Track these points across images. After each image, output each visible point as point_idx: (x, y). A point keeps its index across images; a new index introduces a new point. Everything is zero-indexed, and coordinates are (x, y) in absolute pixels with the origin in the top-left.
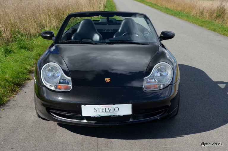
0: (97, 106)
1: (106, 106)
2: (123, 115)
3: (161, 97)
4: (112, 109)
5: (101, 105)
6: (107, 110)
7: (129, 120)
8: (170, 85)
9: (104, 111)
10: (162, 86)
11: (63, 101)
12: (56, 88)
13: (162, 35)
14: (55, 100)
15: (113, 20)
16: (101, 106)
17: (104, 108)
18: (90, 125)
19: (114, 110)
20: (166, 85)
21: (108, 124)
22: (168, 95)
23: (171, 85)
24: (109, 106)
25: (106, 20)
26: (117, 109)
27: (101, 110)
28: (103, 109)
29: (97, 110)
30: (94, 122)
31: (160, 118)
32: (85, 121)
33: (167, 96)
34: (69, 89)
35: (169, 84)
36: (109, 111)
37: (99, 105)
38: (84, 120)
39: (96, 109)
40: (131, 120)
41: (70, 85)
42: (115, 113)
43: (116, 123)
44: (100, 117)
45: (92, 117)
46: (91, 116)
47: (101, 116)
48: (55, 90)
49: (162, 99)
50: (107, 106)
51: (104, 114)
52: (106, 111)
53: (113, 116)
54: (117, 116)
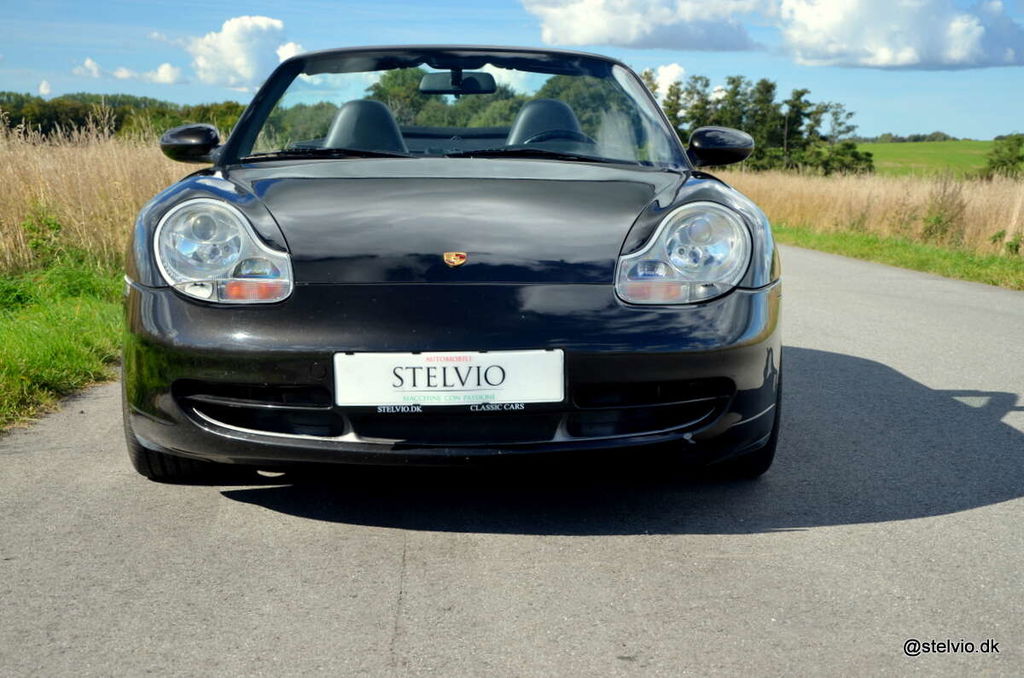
0: (406, 359)
1: (447, 359)
2: (526, 405)
3: (695, 340)
4: (474, 373)
5: (425, 355)
6: (452, 377)
7: (552, 437)
8: (737, 291)
9: (438, 381)
10: (701, 290)
11: (252, 348)
12: (220, 293)
13: (696, 144)
14: (217, 345)
15: (478, 78)
16: (425, 359)
17: (440, 366)
18: (371, 456)
19: (483, 377)
20: (720, 290)
21: (454, 452)
22: (730, 338)
23: (741, 291)
24: (459, 359)
25: (450, 80)
26: (495, 376)
27: (422, 376)
28: (432, 372)
29: (407, 376)
30: (392, 442)
31: (692, 438)
32: (350, 437)
33: (723, 339)
34: (280, 295)
35: (734, 283)
36: (458, 385)
37: (416, 352)
38: (347, 433)
39: (398, 372)
40: (560, 436)
41: (286, 281)
42: (490, 393)
43: (490, 447)
44: (418, 409)
45: (380, 410)
46: (375, 408)
47: (423, 408)
48: (214, 299)
49: (701, 347)
50: (451, 359)
51: (439, 398)
52: (445, 385)
53: (480, 406)
54: (497, 408)
